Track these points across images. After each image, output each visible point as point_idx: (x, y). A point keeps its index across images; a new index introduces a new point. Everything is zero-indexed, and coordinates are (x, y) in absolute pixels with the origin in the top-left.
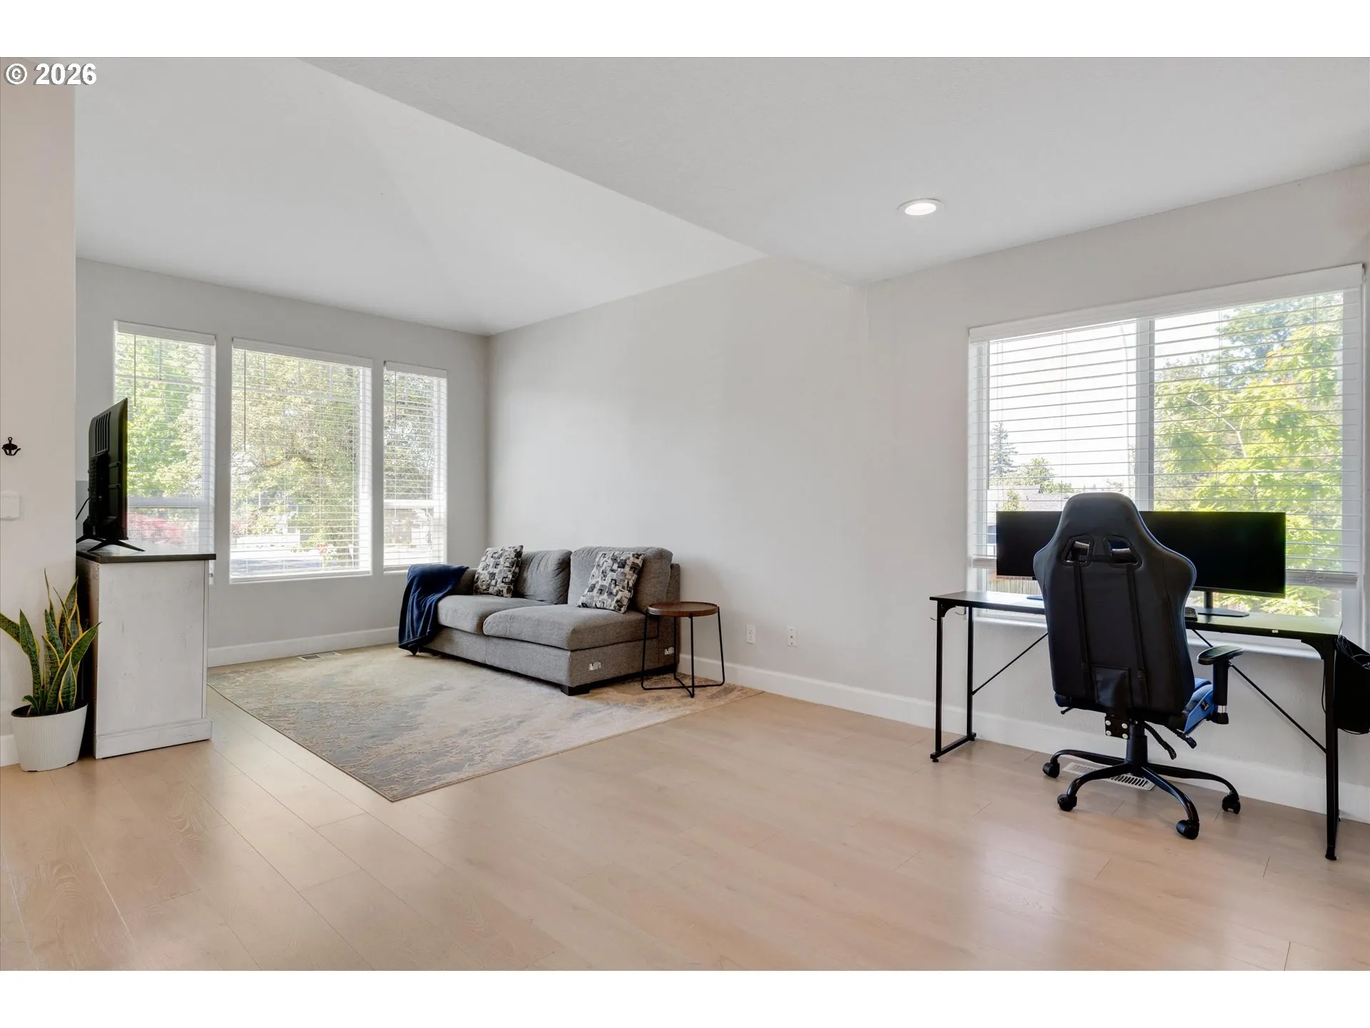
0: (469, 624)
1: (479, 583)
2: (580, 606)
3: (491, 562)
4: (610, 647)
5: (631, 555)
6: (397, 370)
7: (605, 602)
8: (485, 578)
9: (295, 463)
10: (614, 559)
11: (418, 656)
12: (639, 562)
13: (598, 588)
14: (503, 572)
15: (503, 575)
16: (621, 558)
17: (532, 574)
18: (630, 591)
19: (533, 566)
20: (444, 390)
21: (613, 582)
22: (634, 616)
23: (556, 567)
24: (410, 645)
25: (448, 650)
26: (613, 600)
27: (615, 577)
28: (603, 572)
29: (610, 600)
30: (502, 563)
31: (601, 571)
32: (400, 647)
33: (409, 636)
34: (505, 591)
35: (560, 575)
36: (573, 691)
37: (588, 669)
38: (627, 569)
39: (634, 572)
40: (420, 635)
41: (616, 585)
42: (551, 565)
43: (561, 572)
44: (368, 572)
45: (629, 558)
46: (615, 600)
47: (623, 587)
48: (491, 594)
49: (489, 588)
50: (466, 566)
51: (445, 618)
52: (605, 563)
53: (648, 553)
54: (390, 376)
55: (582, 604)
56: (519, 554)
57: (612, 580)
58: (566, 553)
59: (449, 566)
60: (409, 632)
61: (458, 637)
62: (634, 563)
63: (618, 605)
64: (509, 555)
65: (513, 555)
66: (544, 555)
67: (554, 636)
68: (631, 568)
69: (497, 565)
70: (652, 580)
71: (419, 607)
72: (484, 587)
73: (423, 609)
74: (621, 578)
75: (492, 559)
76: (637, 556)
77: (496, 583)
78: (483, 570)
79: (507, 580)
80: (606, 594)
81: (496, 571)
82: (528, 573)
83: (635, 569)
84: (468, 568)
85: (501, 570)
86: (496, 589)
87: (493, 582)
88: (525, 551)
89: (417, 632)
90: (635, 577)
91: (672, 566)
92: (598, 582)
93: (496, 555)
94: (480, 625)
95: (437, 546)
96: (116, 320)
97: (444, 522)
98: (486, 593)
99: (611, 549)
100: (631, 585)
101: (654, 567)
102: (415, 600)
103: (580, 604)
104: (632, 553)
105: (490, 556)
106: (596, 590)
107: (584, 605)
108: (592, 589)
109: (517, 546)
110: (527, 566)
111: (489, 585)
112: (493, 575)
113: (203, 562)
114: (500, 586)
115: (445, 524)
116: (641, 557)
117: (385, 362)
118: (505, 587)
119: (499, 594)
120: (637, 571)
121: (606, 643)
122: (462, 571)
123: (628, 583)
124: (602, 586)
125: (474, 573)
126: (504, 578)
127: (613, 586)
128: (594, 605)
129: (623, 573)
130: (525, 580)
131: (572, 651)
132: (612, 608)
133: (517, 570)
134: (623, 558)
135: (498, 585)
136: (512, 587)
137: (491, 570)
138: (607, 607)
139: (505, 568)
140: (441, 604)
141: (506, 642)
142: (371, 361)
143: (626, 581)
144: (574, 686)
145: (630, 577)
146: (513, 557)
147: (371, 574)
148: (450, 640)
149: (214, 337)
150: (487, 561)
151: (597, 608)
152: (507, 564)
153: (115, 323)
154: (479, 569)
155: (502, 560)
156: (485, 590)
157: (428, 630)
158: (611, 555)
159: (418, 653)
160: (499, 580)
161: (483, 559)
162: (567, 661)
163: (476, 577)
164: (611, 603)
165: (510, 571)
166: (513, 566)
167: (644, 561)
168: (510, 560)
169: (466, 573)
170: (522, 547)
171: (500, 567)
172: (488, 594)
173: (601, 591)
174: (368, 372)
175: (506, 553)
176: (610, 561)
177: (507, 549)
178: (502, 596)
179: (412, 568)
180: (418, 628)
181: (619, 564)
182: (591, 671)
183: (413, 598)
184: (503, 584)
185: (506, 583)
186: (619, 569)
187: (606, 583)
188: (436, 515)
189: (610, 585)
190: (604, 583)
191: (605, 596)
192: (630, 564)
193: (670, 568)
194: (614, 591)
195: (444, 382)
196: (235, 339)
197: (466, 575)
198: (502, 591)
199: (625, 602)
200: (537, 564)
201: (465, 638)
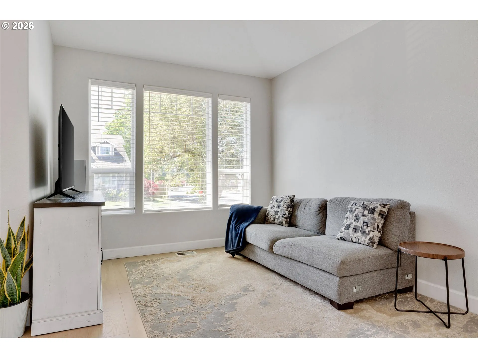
0: (265, 245)
1: (269, 217)
2: (339, 239)
3: (276, 204)
4: (367, 274)
5: (378, 205)
6: (224, 99)
7: (360, 238)
8: (272, 214)
9: (187, 155)
10: (365, 207)
11: (235, 258)
12: (385, 210)
13: (353, 227)
14: (283, 211)
15: (283, 213)
16: (370, 207)
17: (300, 213)
18: (379, 232)
19: (301, 207)
20: (249, 109)
21: (365, 224)
22: (384, 251)
23: (318, 209)
24: (231, 252)
25: (252, 258)
26: (366, 238)
27: (366, 220)
28: (356, 216)
29: (363, 238)
30: (282, 205)
31: (354, 216)
32: (226, 252)
33: (230, 247)
34: (284, 222)
35: (320, 215)
36: (340, 307)
37: (352, 291)
38: (376, 215)
39: (382, 217)
40: (236, 247)
41: (367, 226)
42: (314, 208)
43: (320, 213)
44: (210, 208)
45: (377, 207)
46: (368, 238)
47: (374, 229)
48: (276, 224)
49: (274, 220)
50: (261, 206)
51: (250, 238)
52: (357, 210)
53: (391, 203)
54: (221, 103)
55: (341, 238)
56: (292, 200)
57: (364, 222)
58: (323, 201)
59: (252, 206)
60: (230, 244)
61: (258, 251)
62: (381, 211)
63: (371, 242)
64: (286, 201)
65: (289, 201)
66: (308, 201)
67: (325, 264)
68: (380, 214)
69: (279, 206)
70: (397, 224)
71: (236, 230)
72: (272, 219)
73: (238, 231)
74: (372, 221)
75: (276, 203)
76: (384, 206)
77: (279, 217)
78: (271, 209)
79: (286, 216)
80: (360, 233)
81: (279, 210)
82: (298, 212)
83: (383, 215)
84: (263, 207)
85: (282, 210)
86: (279, 221)
87: (277, 217)
88: (296, 198)
89: (235, 244)
90: (383, 221)
91: (410, 213)
92: (352, 223)
93: (279, 201)
94: (271, 247)
95: (246, 194)
96: (89, 78)
97: (249, 182)
98: (273, 223)
99: (359, 200)
100: (380, 227)
101: (397, 215)
102: (233, 226)
103: (339, 238)
104: (379, 203)
105: (275, 201)
106: (351, 229)
107: (342, 239)
108: (348, 227)
109: (291, 195)
110: (297, 208)
111: (275, 218)
112: (277, 212)
113: (98, 206)
114: (281, 219)
115: (250, 182)
116: (387, 207)
117: (218, 95)
118: (284, 220)
119: (281, 224)
120: (384, 217)
121: (365, 272)
122: (259, 209)
123: (378, 226)
124: (356, 226)
125: (266, 210)
126: (284, 214)
127: (365, 227)
128: (350, 239)
129: (373, 218)
130: (296, 216)
131: (340, 277)
132: (366, 243)
133: (291, 210)
134: (372, 206)
135: (280, 219)
136: (288, 220)
137: (276, 209)
138: (362, 243)
139: (284, 209)
140: (248, 229)
141: (288, 260)
142: (211, 94)
143: (376, 224)
144: (342, 303)
145: (379, 221)
146: (289, 202)
147: (212, 209)
148: (253, 252)
149: (135, 85)
150: (273, 203)
151: (353, 242)
152: (285, 206)
153: (90, 80)
154: (269, 208)
155: (282, 203)
156: (272, 221)
157: (241, 245)
158: (361, 204)
159: (236, 256)
160: (281, 216)
161: (271, 202)
162: (337, 284)
163: (267, 212)
164: (365, 240)
165: (287, 210)
166: (289, 208)
167: (389, 209)
168: (287, 204)
169: (261, 210)
170: (294, 196)
171: (281, 208)
172: (274, 223)
173: (355, 230)
174: (210, 100)
175: (285, 200)
176: (360, 208)
177: (285, 197)
178: (283, 225)
179: (233, 206)
180: (235, 243)
181: (369, 210)
182: (354, 292)
183: (233, 223)
184: (283, 218)
185: (285, 218)
186: (369, 215)
187: (360, 224)
188: (245, 178)
189: (363, 226)
190: (358, 224)
191: (359, 234)
192: (379, 211)
193: (409, 214)
194: (367, 231)
195: (249, 105)
196: (144, 86)
197: (261, 212)
198: (283, 222)
199: (377, 240)
200: (304, 208)
201: (261, 252)
